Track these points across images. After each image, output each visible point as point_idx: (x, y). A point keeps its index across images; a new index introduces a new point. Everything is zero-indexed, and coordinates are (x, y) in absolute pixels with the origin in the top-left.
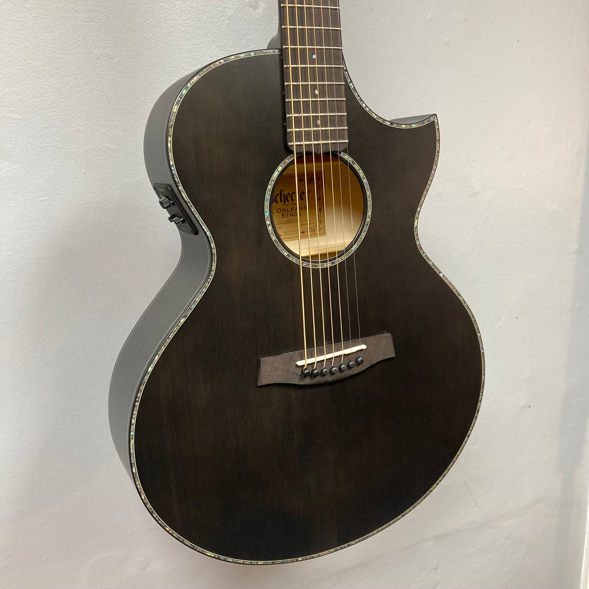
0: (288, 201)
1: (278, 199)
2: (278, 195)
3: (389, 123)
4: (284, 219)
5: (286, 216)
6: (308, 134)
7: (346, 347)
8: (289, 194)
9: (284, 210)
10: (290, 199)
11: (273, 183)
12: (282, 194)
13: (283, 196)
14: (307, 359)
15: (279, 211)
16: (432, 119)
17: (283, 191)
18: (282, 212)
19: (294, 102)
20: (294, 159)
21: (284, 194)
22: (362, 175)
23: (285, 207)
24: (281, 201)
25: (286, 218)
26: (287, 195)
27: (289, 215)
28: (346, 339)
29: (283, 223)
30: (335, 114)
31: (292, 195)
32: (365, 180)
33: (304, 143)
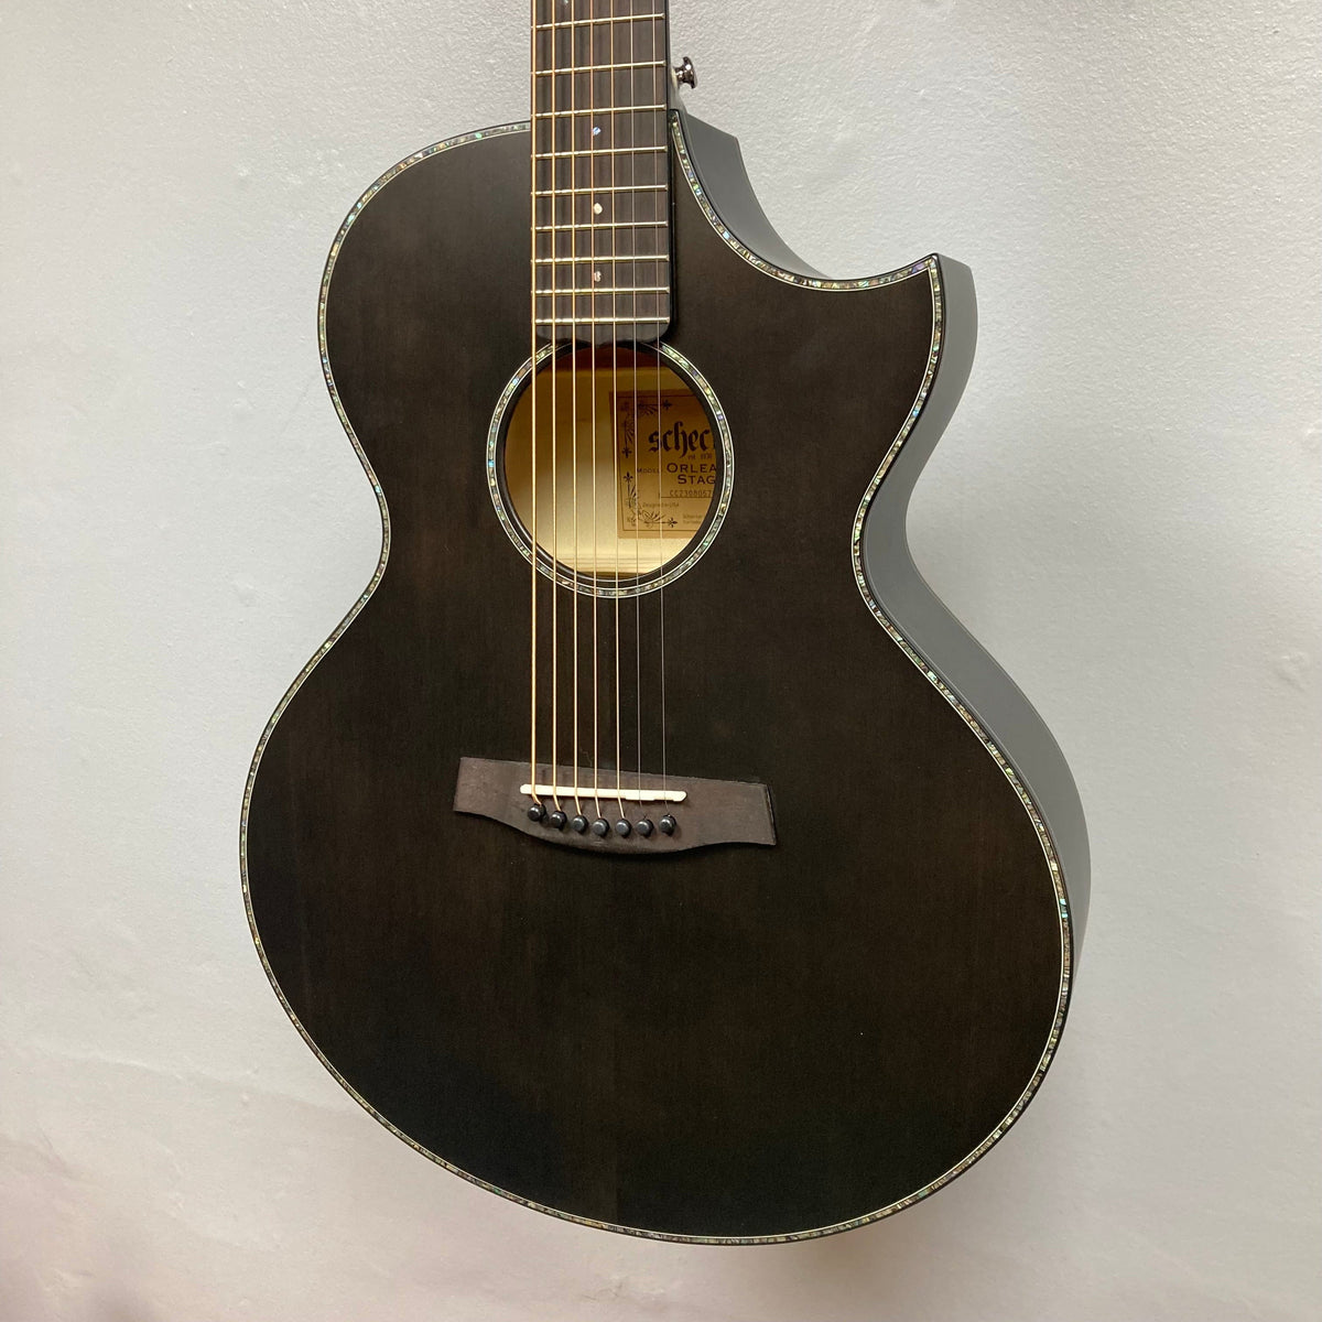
0: (693, 449)
1: (671, 441)
2: (670, 433)
3: (792, 279)
4: (684, 487)
5: (689, 480)
6: (564, 301)
7: (627, 786)
8: (695, 433)
9: (684, 467)
10: (697, 444)
11: (506, 402)
12: (680, 431)
13: (681, 437)
14: (536, 783)
15: (672, 468)
16: (921, 267)
17: (681, 425)
18: (678, 473)
19: (556, 230)
20: (551, 356)
21: (684, 433)
22: (712, 399)
23: (685, 460)
24: (677, 447)
25: (687, 487)
26: (691, 435)
27: (695, 480)
28: (629, 765)
29: (681, 496)
30: (631, 258)
31: (702, 436)
32: (719, 413)
33: (573, 320)
